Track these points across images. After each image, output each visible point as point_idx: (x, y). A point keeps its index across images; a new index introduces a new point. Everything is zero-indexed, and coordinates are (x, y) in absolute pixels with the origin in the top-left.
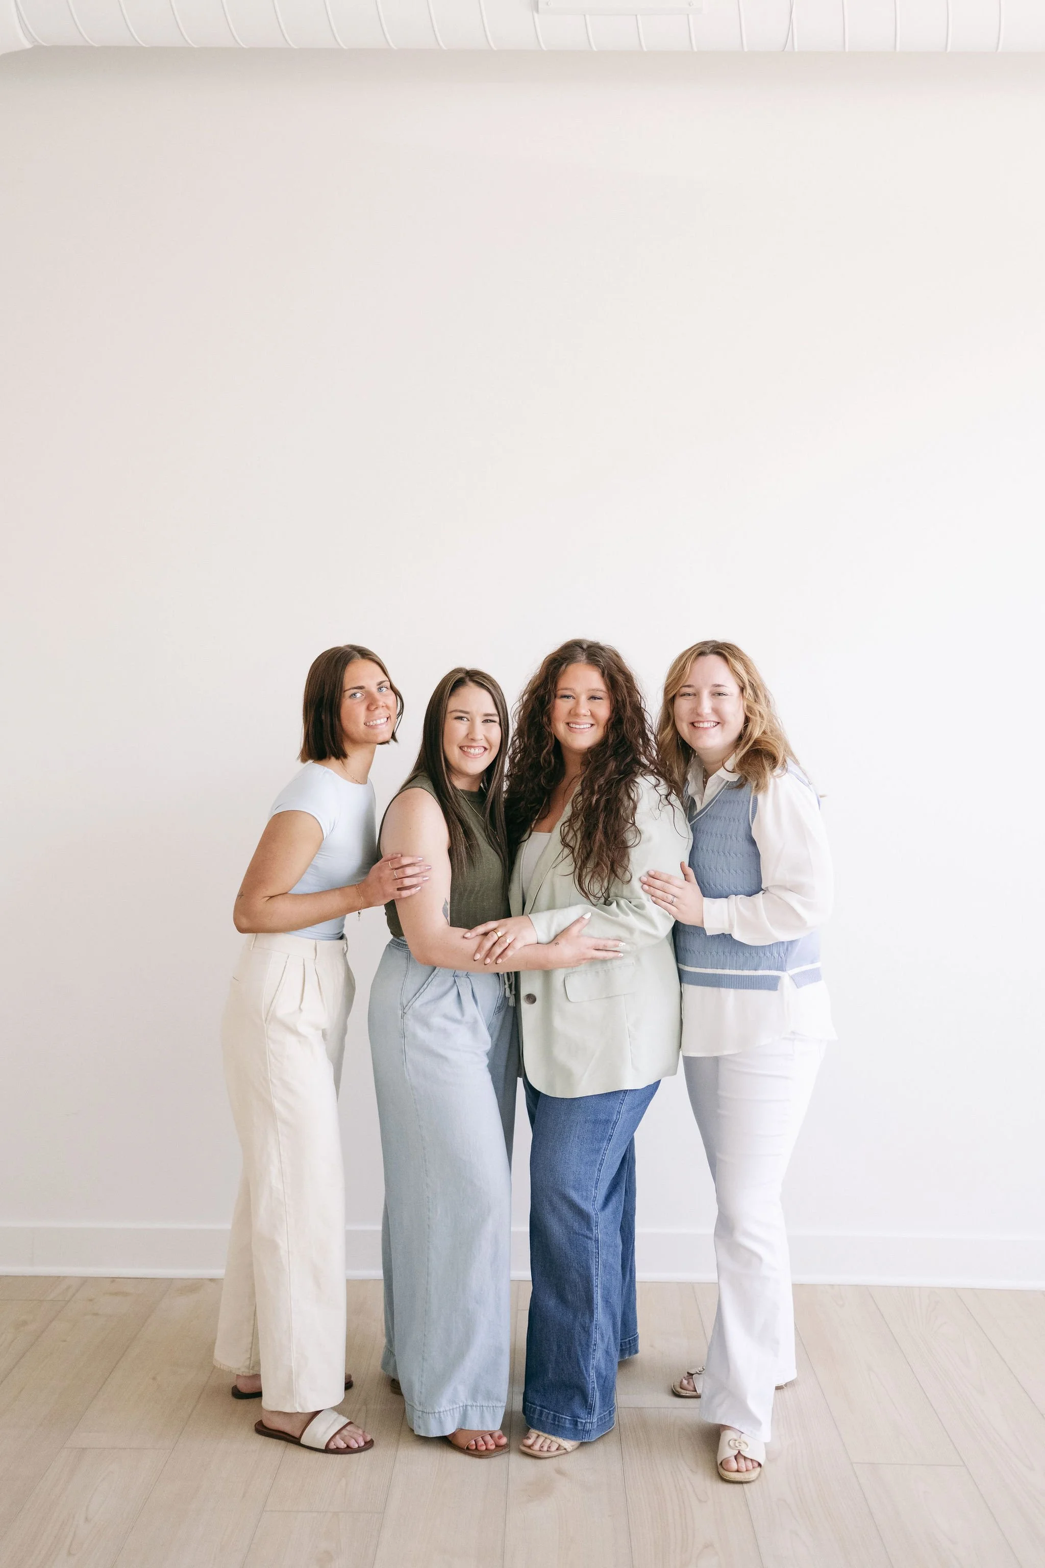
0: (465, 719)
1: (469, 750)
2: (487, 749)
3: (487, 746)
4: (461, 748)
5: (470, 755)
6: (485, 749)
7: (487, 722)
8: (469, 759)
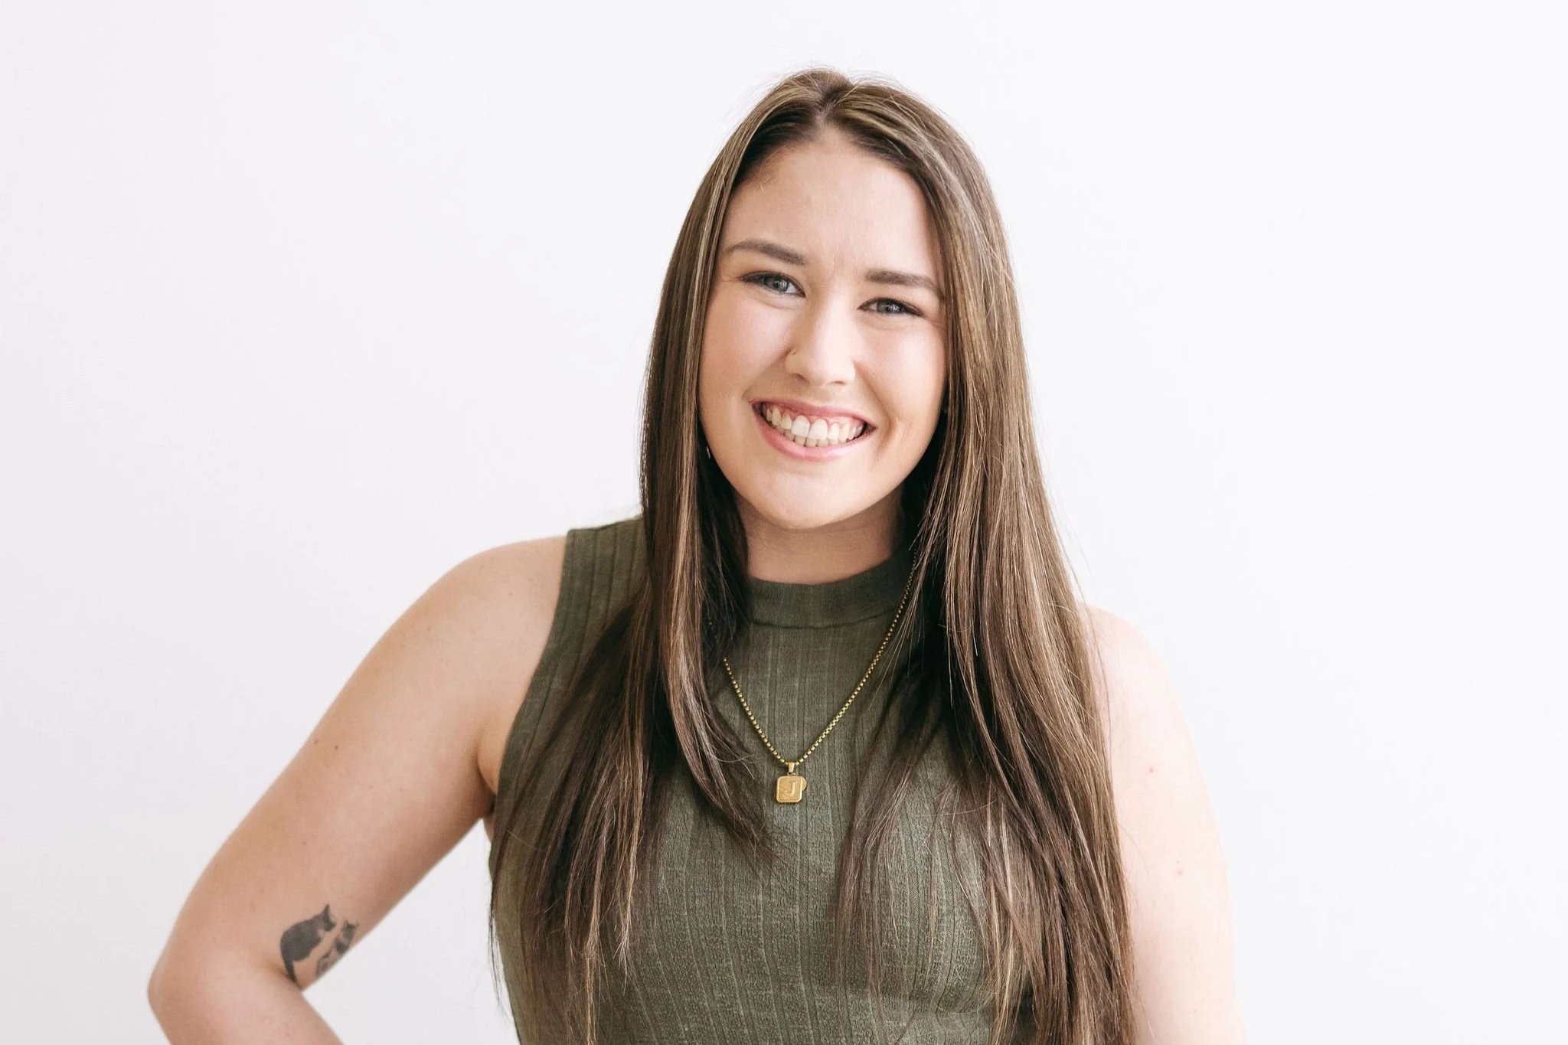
0: (791, 289)
1: (787, 423)
2: (874, 428)
3: (871, 415)
4: (761, 409)
5: (791, 447)
6: (866, 428)
7: (888, 311)
8: (788, 463)
